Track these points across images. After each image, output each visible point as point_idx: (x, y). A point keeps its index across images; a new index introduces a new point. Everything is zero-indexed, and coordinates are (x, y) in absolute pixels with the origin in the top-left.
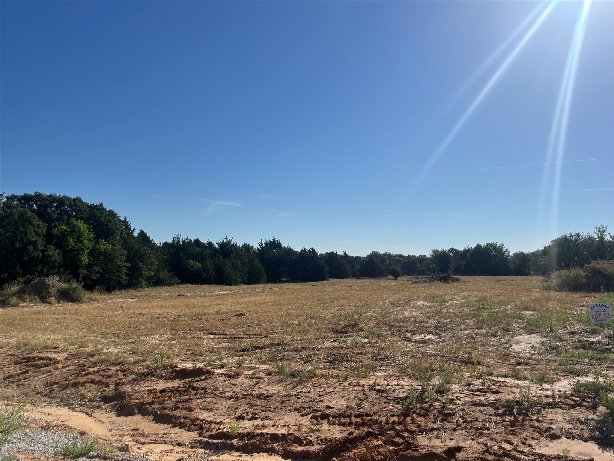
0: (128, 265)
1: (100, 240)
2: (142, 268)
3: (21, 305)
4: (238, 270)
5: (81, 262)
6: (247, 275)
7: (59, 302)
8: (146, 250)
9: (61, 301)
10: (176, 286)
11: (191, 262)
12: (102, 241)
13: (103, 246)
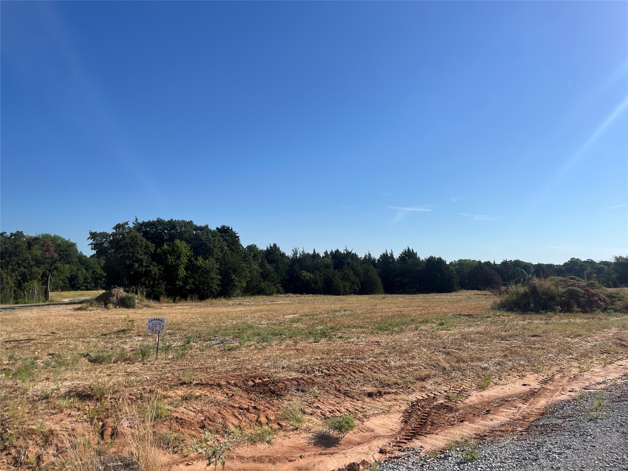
0: (220, 277)
1: (198, 256)
2: (233, 279)
3: (89, 309)
4: (349, 280)
5: (178, 275)
6: (360, 285)
7: (115, 307)
8: (241, 264)
9: (118, 307)
10: (275, 295)
11: (304, 273)
12: (200, 258)
13: (200, 261)
